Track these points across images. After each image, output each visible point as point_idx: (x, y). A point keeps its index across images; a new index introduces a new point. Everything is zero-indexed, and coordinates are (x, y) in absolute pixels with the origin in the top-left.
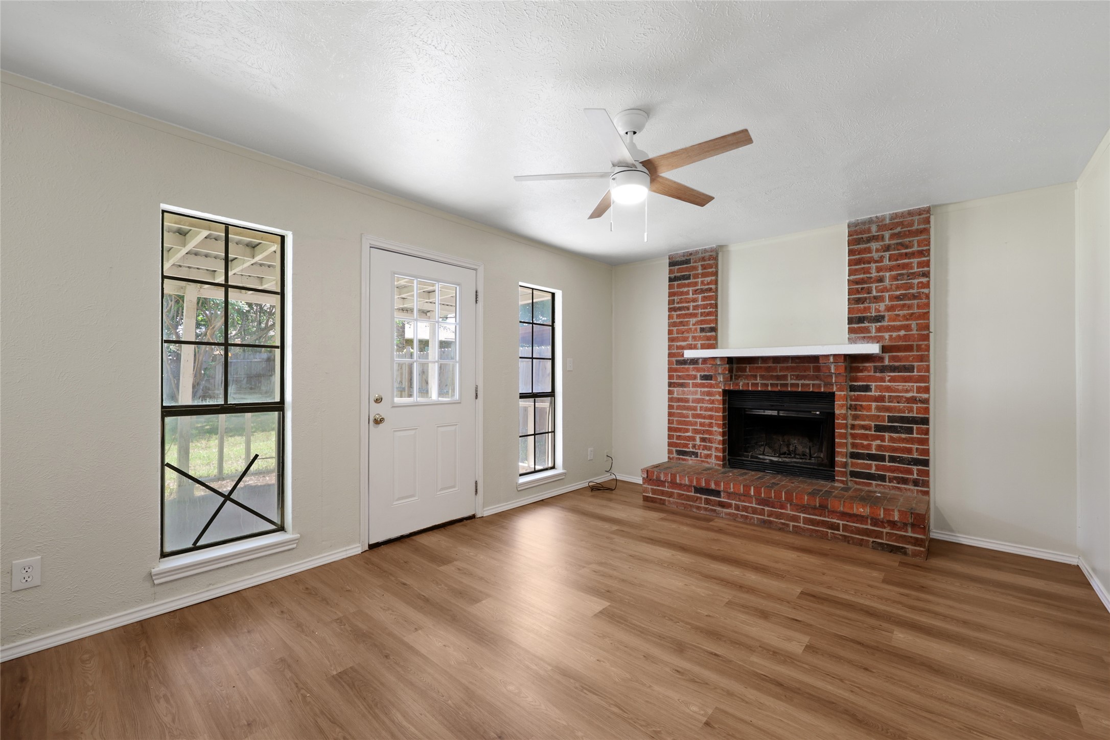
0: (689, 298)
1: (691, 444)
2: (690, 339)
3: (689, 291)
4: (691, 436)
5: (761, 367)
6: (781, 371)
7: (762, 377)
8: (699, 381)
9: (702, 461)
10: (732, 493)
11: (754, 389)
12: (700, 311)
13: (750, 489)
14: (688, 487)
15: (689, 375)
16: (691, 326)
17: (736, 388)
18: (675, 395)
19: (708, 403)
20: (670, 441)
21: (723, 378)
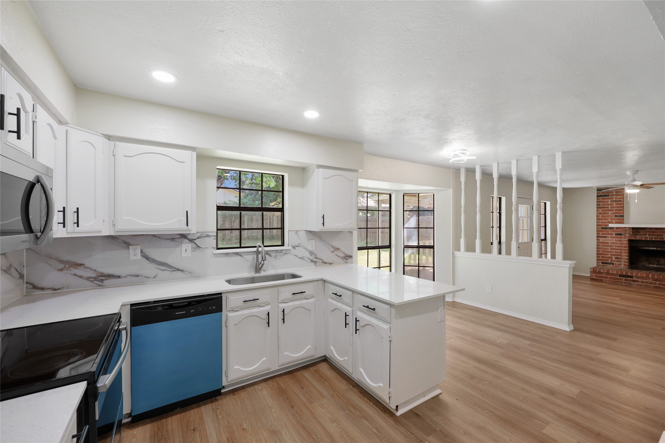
0: (609, 204)
1: (610, 260)
2: (609, 219)
3: (608, 201)
4: (610, 257)
5: (649, 231)
6: (659, 233)
7: (649, 235)
8: (614, 236)
9: (616, 266)
10: (639, 277)
11: (645, 239)
12: (615, 209)
13: (649, 275)
14: (616, 275)
15: (609, 233)
16: (610, 215)
17: (636, 239)
18: (601, 241)
19: (619, 244)
20: (597, 258)
21: (629, 235)
